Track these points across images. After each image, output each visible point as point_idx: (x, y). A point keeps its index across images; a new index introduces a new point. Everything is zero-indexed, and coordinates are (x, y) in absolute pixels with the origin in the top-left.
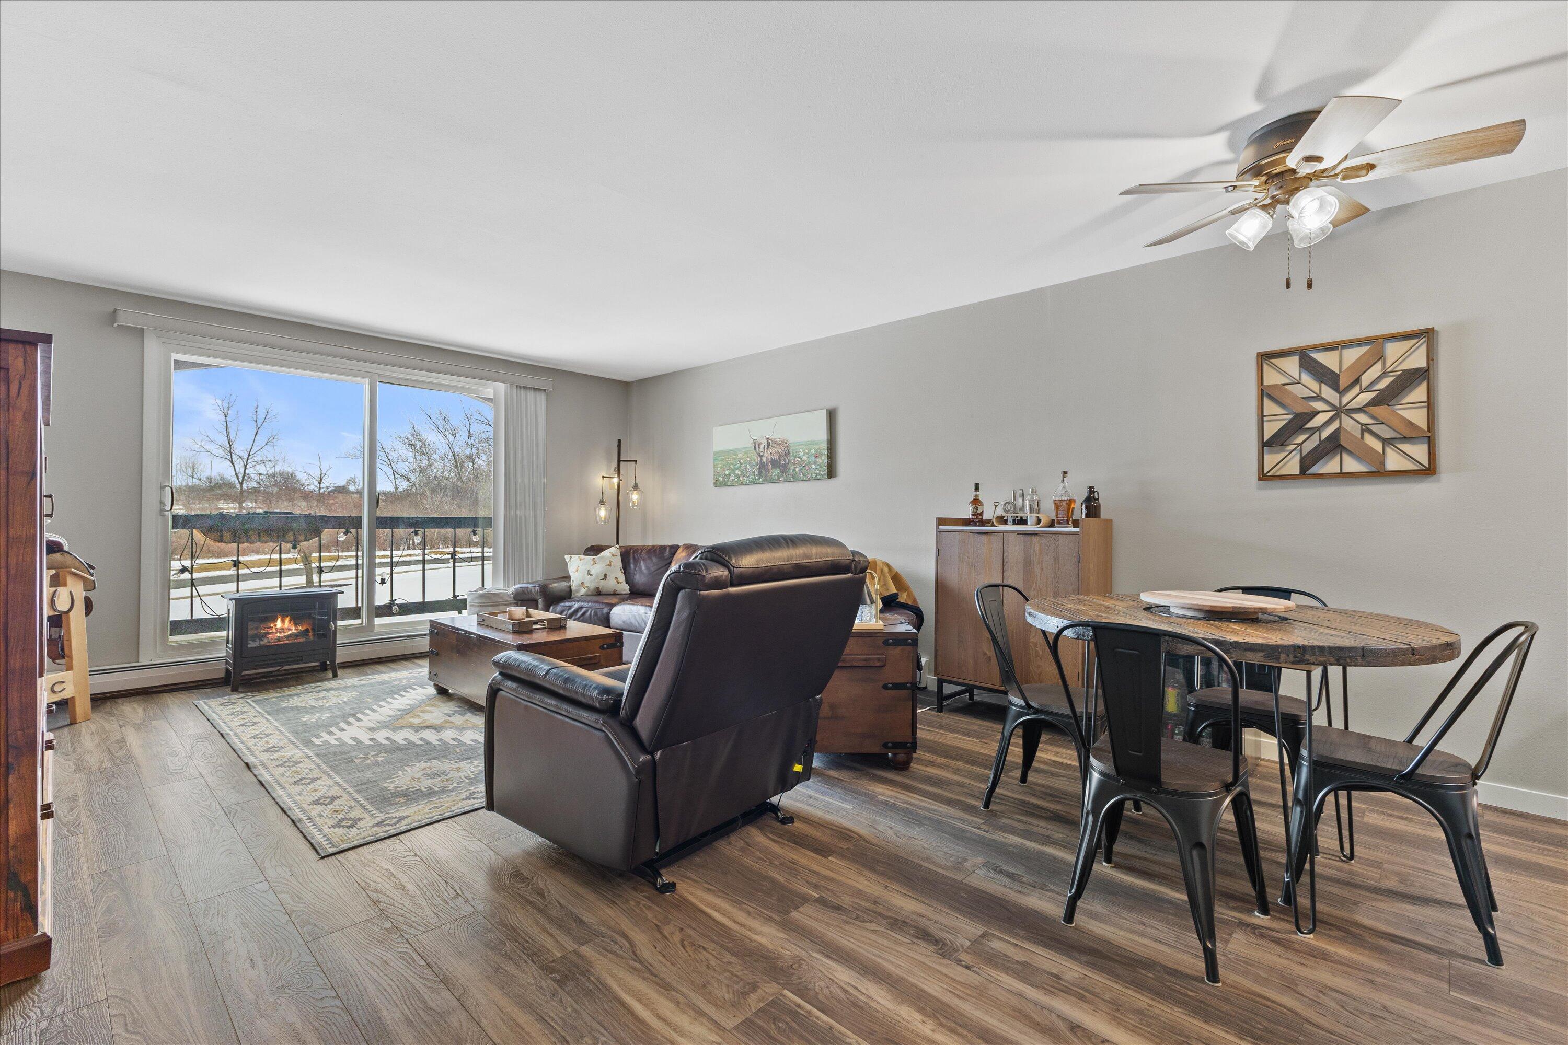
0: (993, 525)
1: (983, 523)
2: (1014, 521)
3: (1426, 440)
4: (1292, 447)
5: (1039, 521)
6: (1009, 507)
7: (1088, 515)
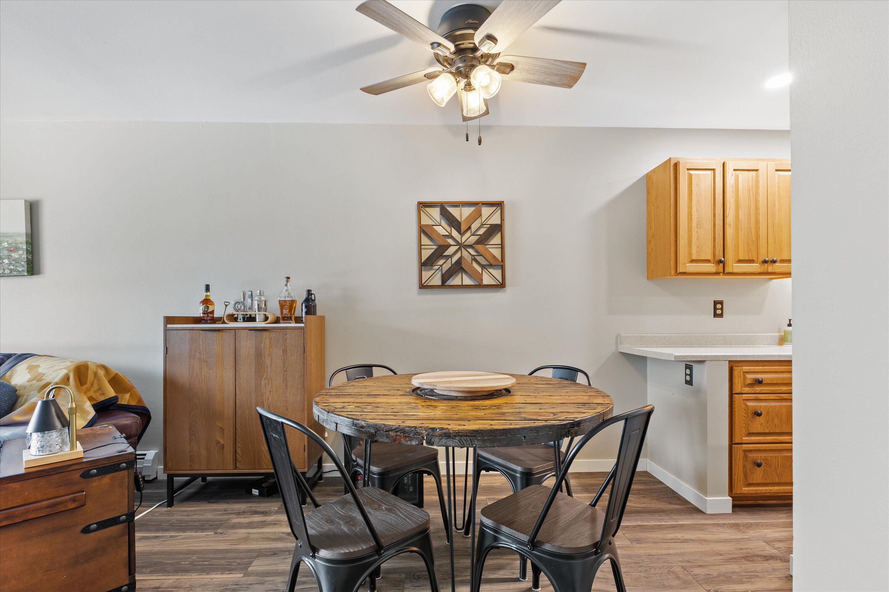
0: (224, 323)
1: (214, 320)
2: (244, 318)
3: (500, 267)
4: (437, 267)
5: (266, 318)
6: (239, 306)
7: (307, 313)
